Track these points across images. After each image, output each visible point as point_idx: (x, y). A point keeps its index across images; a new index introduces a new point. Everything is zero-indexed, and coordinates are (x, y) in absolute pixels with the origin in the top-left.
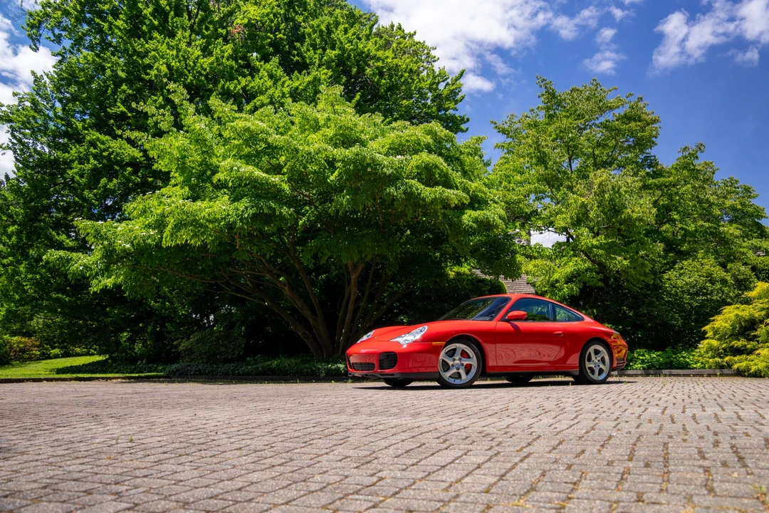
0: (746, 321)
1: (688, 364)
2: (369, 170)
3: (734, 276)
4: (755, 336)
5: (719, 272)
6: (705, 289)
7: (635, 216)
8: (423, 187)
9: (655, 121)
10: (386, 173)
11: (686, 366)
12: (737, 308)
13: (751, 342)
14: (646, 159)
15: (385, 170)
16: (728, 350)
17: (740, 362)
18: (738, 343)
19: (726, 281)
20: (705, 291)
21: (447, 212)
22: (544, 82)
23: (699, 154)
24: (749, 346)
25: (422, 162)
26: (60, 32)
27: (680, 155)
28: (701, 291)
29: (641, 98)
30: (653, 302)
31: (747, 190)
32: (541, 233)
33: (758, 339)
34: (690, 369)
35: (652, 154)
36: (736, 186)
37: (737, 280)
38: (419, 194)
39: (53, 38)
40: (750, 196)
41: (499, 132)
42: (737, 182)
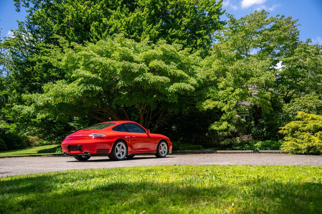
2: (129, 70)
26: (28, 2)
39: (25, 5)
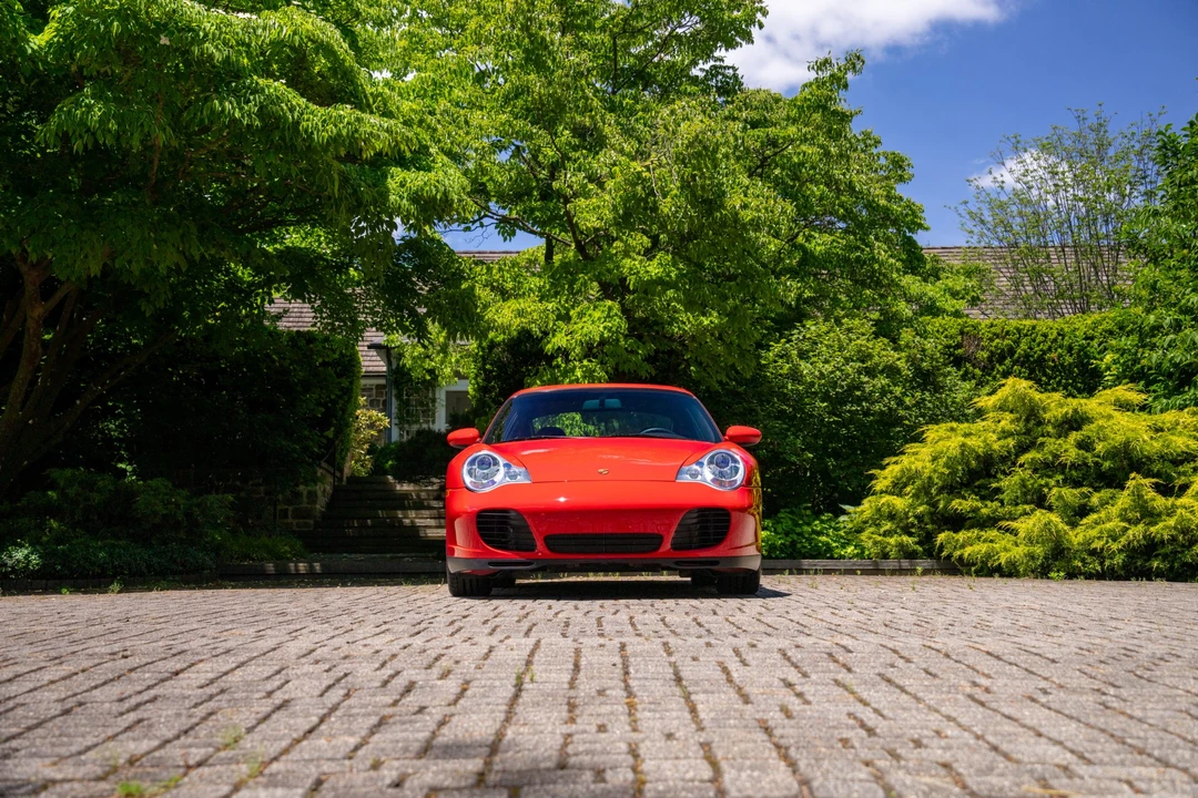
0: (978, 457)
1: (829, 549)
2: (164, 40)
3: (911, 360)
4: (998, 490)
5: (882, 352)
6: (858, 389)
7: (747, 215)
8: (303, 101)
10: (211, 56)
11: (825, 553)
12: (952, 429)
13: (989, 503)
14: (715, 72)
15: (209, 47)
16: (926, 519)
17: (970, 543)
18: (963, 504)
19: (898, 371)
20: (858, 393)
21: (351, 169)
23: (850, 76)
24: (984, 511)
25: (295, 33)
27: (812, 75)
28: (852, 392)
30: (752, 410)
31: (898, 163)
32: (468, 229)
33: (1001, 497)
34: (832, 558)
36: (874, 151)
37: (919, 371)
38: (297, 123)
40: (901, 176)
42: (877, 143)
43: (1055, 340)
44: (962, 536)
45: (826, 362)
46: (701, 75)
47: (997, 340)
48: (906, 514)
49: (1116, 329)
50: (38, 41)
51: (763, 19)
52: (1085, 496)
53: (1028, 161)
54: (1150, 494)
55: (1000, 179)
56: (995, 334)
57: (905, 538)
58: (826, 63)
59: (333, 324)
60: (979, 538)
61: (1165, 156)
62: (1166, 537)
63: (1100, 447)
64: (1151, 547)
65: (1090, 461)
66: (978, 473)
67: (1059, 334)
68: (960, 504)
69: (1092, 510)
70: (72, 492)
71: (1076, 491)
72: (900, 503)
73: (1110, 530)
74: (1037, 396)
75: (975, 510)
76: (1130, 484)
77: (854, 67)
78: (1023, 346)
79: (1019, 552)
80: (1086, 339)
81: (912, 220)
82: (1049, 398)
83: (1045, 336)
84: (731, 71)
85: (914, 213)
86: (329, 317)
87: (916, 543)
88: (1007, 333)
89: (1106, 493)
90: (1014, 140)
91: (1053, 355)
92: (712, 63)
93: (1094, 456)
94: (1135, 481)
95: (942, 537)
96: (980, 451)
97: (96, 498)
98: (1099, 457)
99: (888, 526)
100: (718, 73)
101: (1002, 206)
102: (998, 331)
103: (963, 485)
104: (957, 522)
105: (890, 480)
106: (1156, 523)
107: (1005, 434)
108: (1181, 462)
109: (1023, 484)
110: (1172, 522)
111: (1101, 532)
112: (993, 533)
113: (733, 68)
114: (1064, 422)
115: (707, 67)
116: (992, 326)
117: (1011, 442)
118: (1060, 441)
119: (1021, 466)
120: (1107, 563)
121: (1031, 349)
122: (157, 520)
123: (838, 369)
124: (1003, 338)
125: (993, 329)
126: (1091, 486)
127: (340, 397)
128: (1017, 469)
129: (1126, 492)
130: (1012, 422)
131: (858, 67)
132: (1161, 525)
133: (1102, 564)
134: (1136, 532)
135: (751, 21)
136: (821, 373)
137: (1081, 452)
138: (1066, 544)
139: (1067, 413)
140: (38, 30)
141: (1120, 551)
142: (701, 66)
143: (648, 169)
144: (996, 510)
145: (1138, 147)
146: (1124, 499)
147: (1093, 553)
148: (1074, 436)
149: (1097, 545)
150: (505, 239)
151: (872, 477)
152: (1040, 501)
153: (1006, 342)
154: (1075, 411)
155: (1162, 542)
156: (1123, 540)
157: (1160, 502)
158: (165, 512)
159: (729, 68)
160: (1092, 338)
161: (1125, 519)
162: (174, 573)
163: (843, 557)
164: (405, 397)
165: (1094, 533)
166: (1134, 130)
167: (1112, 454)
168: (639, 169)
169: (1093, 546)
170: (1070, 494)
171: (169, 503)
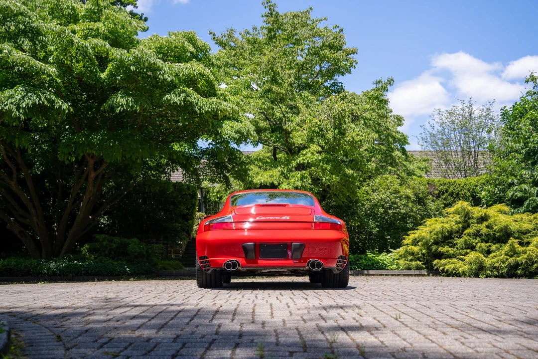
0: (448, 231)
1: (386, 266)
2: (150, 73)
4: (456, 244)
6: (395, 204)
8: (199, 96)
9: (354, 52)
10: (166, 79)
12: (436, 221)
13: (453, 249)
14: (334, 84)
15: (166, 76)
16: (427, 255)
17: (446, 264)
19: (410, 198)
20: (396, 206)
22: (269, 4)
23: (388, 86)
24: (451, 252)
25: (194, 71)
27: (375, 86)
28: (393, 206)
29: (342, 30)
33: (457, 246)
34: (387, 270)
35: (339, 81)
37: (418, 198)
38: (197, 104)
41: (216, 43)
43: (463, 187)
44: (443, 261)
45: (383, 194)
46: (329, 85)
47: (442, 187)
48: (418, 253)
49: (485, 183)
50: (103, 76)
51: (356, 66)
52: (490, 246)
53: (444, 119)
54: (516, 245)
55: (433, 125)
56: (440, 184)
57: (418, 262)
58: (380, 82)
59: (190, 180)
60: (449, 262)
61: (504, 118)
62: (524, 262)
63: (495, 228)
64: (517, 265)
65: (491, 233)
66: (447, 238)
67: (465, 184)
68: (442, 249)
69: (494, 252)
70: (104, 243)
71: (487, 244)
72: (416, 249)
73: (501, 260)
74: (470, 208)
75: (448, 251)
76: (510, 241)
77: (390, 83)
78: (451, 189)
79: (466, 268)
80: (475, 186)
81: (404, 141)
82: (474, 209)
83: (459, 185)
84: (340, 84)
85: (405, 138)
86: (189, 177)
87: (422, 264)
88: (445, 184)
89: (498, 245)
90: (438, 111)
91: (463, 192)
92: (333, 81)
93: (493, 231)
94: (512, 240)
95: (435, 262)
96: (449, 229)
97: (114, 246)
98: (494, 231)
99: (410, 257)
100: (336, 85)
101: (434, 136)
102: (442, 183)
103: (442, 242)
104: (440, 256)
105: (411, 240)
106: (519, 257)
107: (457, 223)
108: (526, 233)
109: (466, 241)
110: (525, 256)
111: (498, 260)
112: (455, 260)
113: (341, 83)
114: (480, 218)
115: (331, 82)
116: (439, 181)
117: (461, 226)
118: (479, 225)
119: (465, 235)
120: (500, 272)
121: (454, 190)
122: (136, 254)
123: (388, 197)
124: (444, 186)
125: (440, 183)
126: (491, 242)
127: (191, 207)
128: (464, 236)
129: (508, 245)
130: (459, 218)
131: (391, 84)
132: (521, 257)
133: (498, 273)
134: (511, 260)
135: (351, 66)
136: (382, 198)
137: (488, 229)
138: (484, 265)
139: (481, 215)
140: (103, 71)
141: (506, 267)
142: (329, 82)
143: (320, 121)
144: (455, 252)
145: (484, 114)
146: (506, 248)
147: (494, 268)
148: (485, 223)
149: (497, 265)
150: (254, 147)
151: (404, 239)
152: (473, 248)
153: (445, 187)
154: (485, 214)
155: (522, 263)
156: (507, 263)
157: (521, 249)
158: (140, 251)
159: (339, 83)
160: (476, 186)
161: (506, 255)
162: (143, 274)
163: (392, 269)
164: (208, 207)
165: (495, 260)
166: (484, 107)
167: (501, 230)
168: (317, 121)
169: (495, 265)
170: (484, 246)
171: (140, 247)
